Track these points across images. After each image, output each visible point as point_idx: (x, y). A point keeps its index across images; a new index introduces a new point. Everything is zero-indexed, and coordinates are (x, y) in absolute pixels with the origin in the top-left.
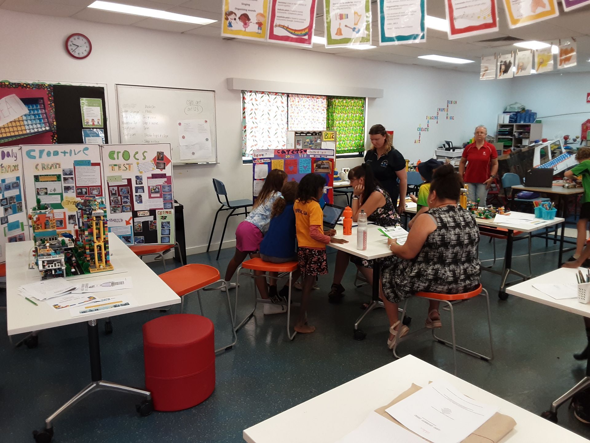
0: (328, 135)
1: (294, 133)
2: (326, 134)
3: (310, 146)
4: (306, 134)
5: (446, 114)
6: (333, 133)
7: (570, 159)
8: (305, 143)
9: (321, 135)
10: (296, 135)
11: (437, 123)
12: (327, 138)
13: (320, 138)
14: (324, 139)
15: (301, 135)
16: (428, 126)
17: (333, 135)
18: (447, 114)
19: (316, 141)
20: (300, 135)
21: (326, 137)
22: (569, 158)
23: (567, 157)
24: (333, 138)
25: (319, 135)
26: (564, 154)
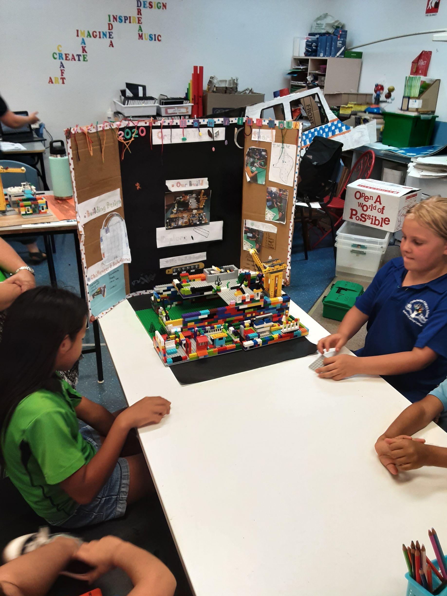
5: (138, 28)
7: (347, 134)
11: (112, 45)
16: (84, 50)
18: (140, 29)
22: (344, 133)
23: (340, 130)
26: (332, 124)
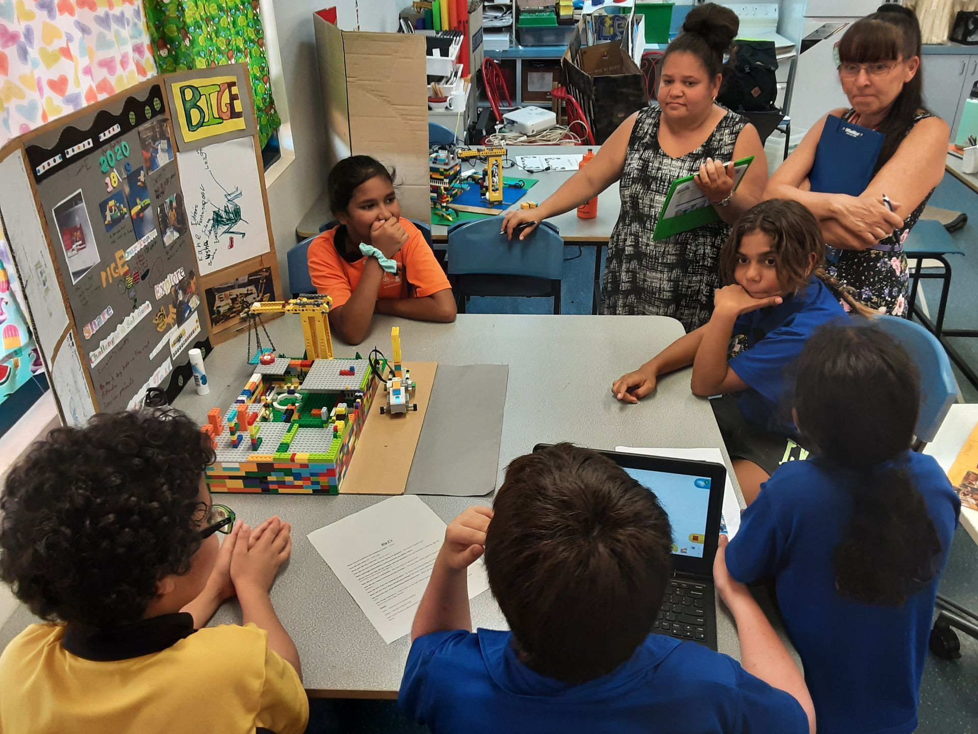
0: (202, 103)
1: (17, 162)
2: (189, 94)
3: (135, 210)
4: (93, 133)
6: (231, 85)
8: (103, 206)
9: (162, 110)
10: (41, 169)
12: (201, 124)
13: (163, 136)
14: (188, 136)
15: (70, 153)
17: (233, 98)
19: (152, 163)
20: (66, 162)
21: (195, 120)
24: (234, 115)
25: (154, 113)
